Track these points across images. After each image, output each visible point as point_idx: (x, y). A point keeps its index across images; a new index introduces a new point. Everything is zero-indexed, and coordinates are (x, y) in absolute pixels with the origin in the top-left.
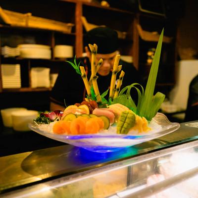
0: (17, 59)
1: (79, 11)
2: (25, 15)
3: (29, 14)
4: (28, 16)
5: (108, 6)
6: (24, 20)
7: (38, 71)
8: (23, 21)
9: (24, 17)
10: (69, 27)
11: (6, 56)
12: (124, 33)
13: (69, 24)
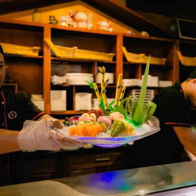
0: (64, 85)
1: (119, 42)
2: (72, 48)
3: (76, 48)
4: (75, 49)
5: (148, 35)
6: (72, 53)
7: (81, 96)
8: (70, 54)
9: (71, 50)
10: (111, 56)
11: (55, 84)
12: (164, 59)
13: (111, 54)
